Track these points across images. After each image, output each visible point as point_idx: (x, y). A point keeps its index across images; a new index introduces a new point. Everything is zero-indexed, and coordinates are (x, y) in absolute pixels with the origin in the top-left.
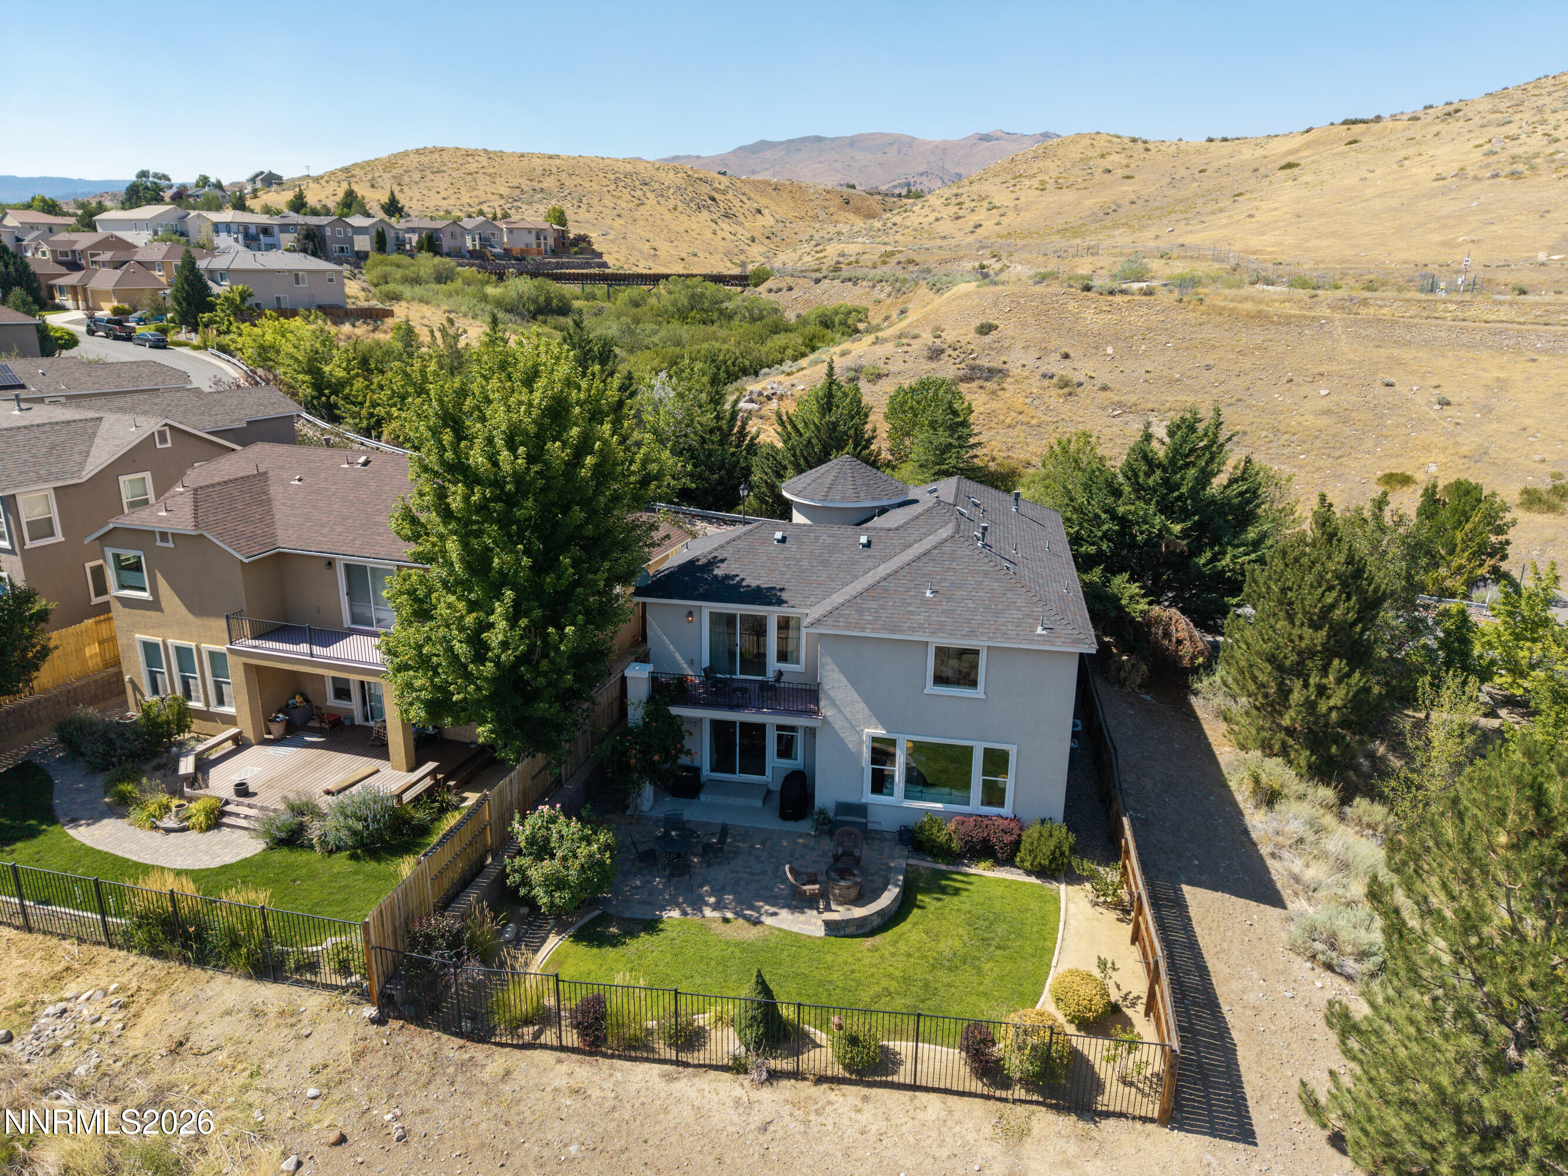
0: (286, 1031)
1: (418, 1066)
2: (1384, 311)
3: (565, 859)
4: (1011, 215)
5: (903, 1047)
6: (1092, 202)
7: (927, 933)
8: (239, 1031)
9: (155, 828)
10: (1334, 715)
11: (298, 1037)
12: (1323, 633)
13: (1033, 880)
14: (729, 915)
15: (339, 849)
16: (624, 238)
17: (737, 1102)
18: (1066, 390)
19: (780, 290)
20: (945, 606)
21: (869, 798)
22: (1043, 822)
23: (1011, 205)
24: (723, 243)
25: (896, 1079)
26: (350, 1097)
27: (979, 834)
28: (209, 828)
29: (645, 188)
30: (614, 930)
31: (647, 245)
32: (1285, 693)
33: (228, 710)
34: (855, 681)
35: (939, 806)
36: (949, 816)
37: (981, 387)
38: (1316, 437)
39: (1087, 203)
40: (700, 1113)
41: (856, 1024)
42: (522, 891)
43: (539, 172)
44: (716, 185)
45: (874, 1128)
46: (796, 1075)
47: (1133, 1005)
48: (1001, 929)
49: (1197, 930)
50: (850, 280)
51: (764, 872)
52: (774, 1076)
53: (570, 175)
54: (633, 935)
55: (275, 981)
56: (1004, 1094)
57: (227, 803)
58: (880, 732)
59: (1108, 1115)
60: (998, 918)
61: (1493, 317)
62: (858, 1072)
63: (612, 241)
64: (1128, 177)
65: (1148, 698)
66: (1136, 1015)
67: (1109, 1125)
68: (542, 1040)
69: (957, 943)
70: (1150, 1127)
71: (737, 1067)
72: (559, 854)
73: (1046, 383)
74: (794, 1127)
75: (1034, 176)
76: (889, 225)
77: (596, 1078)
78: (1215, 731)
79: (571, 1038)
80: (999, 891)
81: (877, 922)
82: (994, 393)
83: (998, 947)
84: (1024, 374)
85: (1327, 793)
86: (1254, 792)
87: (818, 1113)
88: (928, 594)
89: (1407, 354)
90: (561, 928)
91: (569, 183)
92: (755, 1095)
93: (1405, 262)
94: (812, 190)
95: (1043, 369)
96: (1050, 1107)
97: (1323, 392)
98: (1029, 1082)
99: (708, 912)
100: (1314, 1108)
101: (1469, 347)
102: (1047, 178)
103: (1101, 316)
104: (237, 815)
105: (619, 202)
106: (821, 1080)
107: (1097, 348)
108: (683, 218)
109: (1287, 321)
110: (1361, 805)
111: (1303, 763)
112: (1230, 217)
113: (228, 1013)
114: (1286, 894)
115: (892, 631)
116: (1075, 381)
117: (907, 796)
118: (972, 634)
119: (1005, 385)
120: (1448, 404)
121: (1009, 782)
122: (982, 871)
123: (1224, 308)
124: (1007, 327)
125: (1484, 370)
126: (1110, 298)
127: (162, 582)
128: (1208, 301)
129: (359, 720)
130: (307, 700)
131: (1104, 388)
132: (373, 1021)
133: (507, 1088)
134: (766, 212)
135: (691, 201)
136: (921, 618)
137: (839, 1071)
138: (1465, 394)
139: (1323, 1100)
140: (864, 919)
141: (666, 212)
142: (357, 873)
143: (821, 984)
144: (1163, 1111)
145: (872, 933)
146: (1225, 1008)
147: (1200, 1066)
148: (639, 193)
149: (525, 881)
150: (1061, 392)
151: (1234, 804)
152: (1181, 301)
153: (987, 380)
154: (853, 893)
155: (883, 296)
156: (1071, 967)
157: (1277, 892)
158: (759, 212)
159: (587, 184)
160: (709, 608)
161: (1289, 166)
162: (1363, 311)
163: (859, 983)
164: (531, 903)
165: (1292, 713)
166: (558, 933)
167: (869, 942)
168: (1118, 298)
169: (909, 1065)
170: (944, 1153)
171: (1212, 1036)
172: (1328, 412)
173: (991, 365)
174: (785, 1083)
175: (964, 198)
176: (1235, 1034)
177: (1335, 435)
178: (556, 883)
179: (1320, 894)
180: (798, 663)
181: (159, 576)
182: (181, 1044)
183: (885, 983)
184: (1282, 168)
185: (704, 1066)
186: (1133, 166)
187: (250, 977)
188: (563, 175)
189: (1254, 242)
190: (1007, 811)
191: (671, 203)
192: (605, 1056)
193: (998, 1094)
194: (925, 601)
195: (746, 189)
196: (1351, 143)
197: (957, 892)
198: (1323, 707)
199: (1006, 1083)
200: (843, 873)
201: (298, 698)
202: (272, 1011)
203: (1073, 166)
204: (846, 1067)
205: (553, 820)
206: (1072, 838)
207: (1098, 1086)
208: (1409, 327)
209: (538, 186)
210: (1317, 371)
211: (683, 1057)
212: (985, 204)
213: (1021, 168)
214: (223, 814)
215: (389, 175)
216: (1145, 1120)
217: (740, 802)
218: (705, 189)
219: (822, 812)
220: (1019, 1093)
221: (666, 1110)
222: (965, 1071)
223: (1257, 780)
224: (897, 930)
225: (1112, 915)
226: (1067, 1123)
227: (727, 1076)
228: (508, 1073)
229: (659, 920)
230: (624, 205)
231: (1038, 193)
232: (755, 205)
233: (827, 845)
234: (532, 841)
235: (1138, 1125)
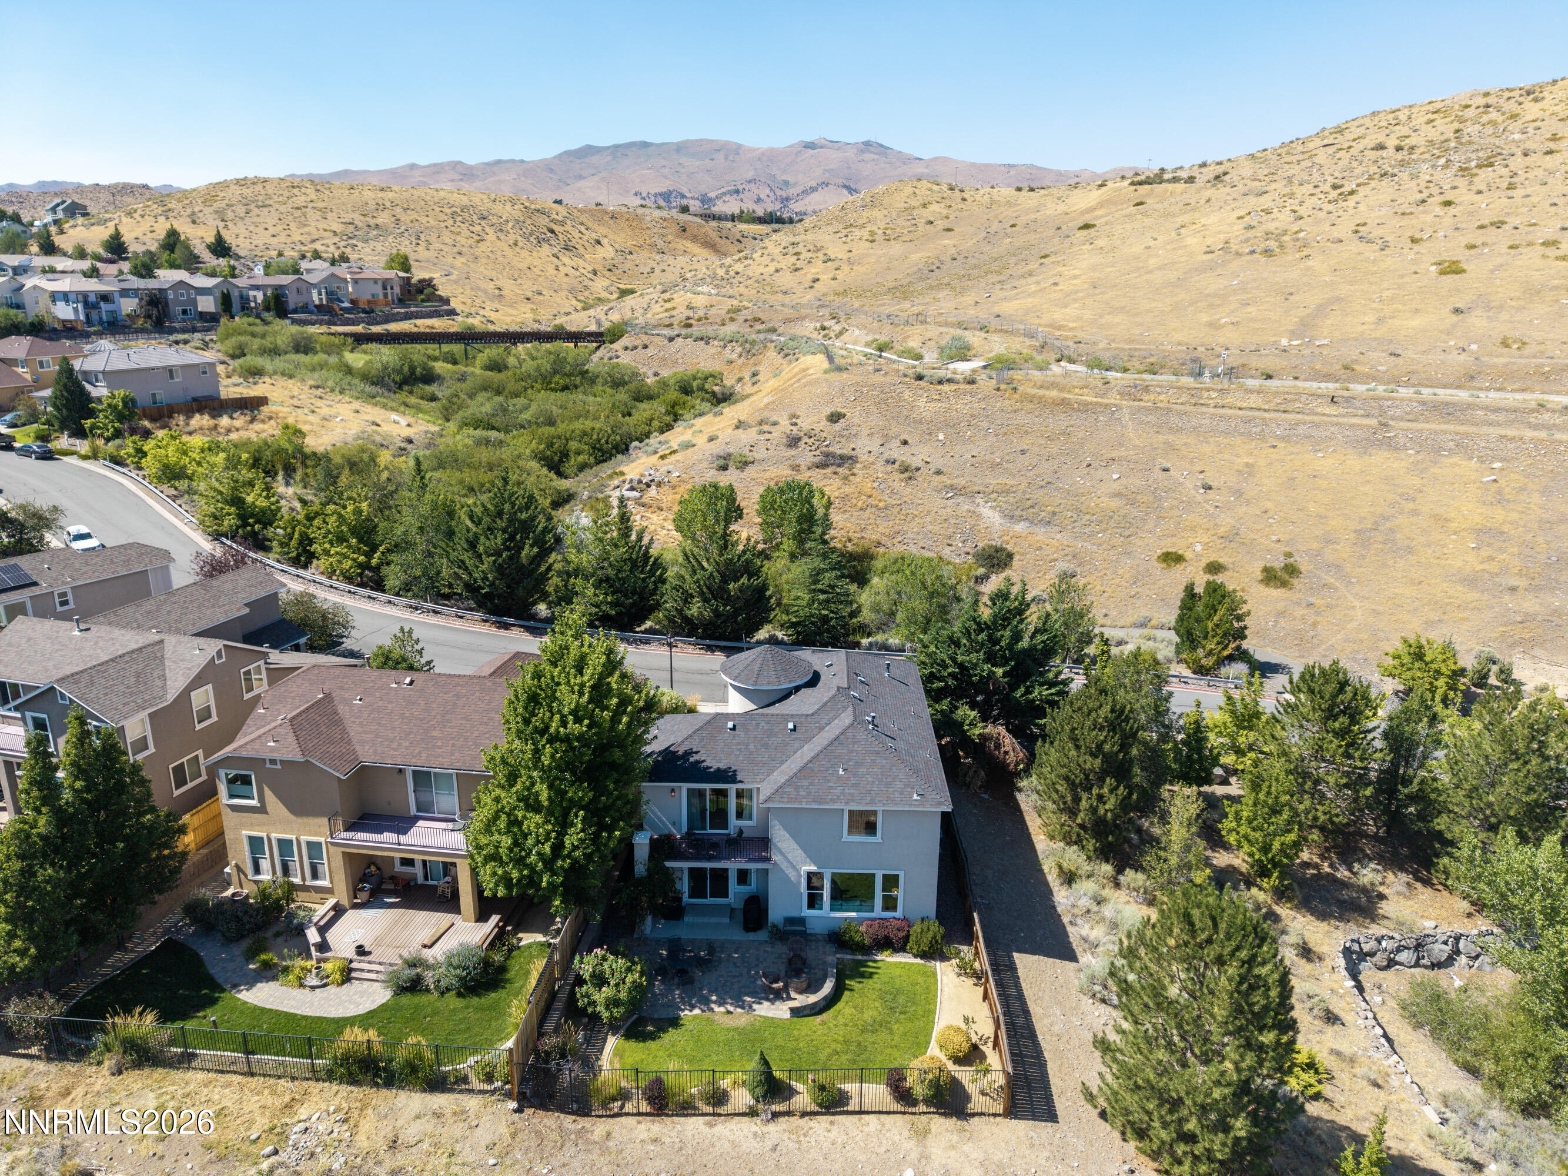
0: (461, 1125)
1: (552, 1137)
2: (1161, 397)
3: (617, 985)
4: (846, 268)
5: (851, 1088)
6: (918, 257)
7: (855, 1008)
8: (429, 1128)
9: (302, 985)
10: (1109, 814)
11: (470, 1128)
12: (1098, 761)
13: (918, 961)
14: (730, 1008)
15: (448, 990)
16: (468, 278)
17: (755, 1134)
18: (907, 475)
19: (636, 348)
20: (853, 781)
21: (807, 913)
22: (923, 919)
23: (845, 258)
24: (566, 279)
25: (849, 1108)
26: (516, 1162)
27: (882, 933)
28: (343, 982)
29: (483, 223)
30: (650, 1028)
31: (491, 285)
32: (1077, 800)
33: (324, 883)
34: (794, 836)
35: (854, 914)
36: (860, 921)
37: (835, 473)
38: (1111, 517)
39: (915, 257)
40: (734, 1145)
41: (823, 1078)
42: (590, 1010)
43: (372, 206)
44: (554, 216)
45: (839, 1140)
46: (789, 1113)
47: (986, 1043)
48: (901, 999)
49: (1023, 985)
50: (702, 339)
51: (741, 975)
52: (775, 1115)
53: (405, 210)
54: (665, 1030)
55: (443, 1091)
56: (913, 1110)
57: (351, 961)
58: (813, 868)
59: (974, 1115)
60: (899, 991)
61: (1245, 405)
62: (827, 1107)
63: (456, 282)
64: (949, 230)
65: (986, 796)
66: (988, 1049)
67: (976, 1120)
68: (626, 1110)
69: (875, 1013)
70: (998, 1119)
71: (752, 1113)
72: (612, 983)
73: (889, 468)
74: (792, 1145)
75: (863, 226)
76: (732, 273)
77: (665, 1131)
78: (1034, 823)
79: (645, 1107)
80: (898, 972)
81: (823, 1004)
82: (846, 478)
83: (901, 1013)
84: (871, 460)
85: (1107, 868)
86: (1059, 876)
87: (805, 1135)
88: (841, 772)
89: (1179, 440)
90: (614, 1029)
91: (405, 218)
92: (765, 1129)
93: (1179, 344)
94: (648, 218)
95: (886, 456)
96: (941, 1114)
97: (1115, 476)
98: (927, 1102)
99: (715, 1008)
100: (1090, 1097)
101: (1226, 433)
102: (875, 228)
103: (933, 405)
104: (362, 970)
105: (458, 238)
106: (804, 1114)
107: (930, 434)
108: (525, 253)
109: (1085, 408)
110: (1130, 876)
111: (1091, 848)
112: (1038, 283)
113: (418, 1117)
114: (1078, 951)
115: (820, 803)
116: (914, 466)
117: (832, 909)
118: (872, 802)
119: (855, 471)
120: (1210, 488)
121: (899, 893)
122: (887, 958)
123: (1034, 396)
124: (854, 415)
125: (1237, 455)
126: (939, 387)
127: (268, 792)
128: (1021, 389)
129: (420, 880)
130: (378, 869)
131: (939, 473)
132: (516, 1111)
133: (611, 1144)
134: (604, 241)
135: (531, 235)
136: (838, 791)
137: (815, 1108)
138: (1223, 479)
139: (1095, 1091)
140: (815, 1004)
141: (506, 248)
142: (467, 1007)
143: (793, 1051)
144: (1005, 1109)
145: (821, 1012)
146: (1040, 1038)
147: (1026, 1078)
148: (478, 228)
149: (594, 1003)
150: (903, 476)
151: (1046, 884)
152: (998, 389)
153: (839, 466)
154: (805, 985)
155: (734, 356)
156: (949, 1023)
157: (1073, 951)
158: (598, 242)
159: (424, 220)
160: (685, 786)
161: (1087, 226)
162: (1145, 397)
163: (817, 1048)
164: (596, 1017)
165: (1082, 815)
166: (614, 1035)
167: (819, 1019)
168: (946, 388)
169: (857, 1100)
170: (882, 1150)
171: (1033, 1057)
172: (1118, 495)
173: (844, 451)
174: (782, 1119)
175: (800, 248)
176: (1046, 1054)
177: (1124, 516)
178: (612, 1003)
179: (1100, 949)
180: (750, 818)
181: (266, 789)
182: (395, 1142)
183: (833, 1046)
184: (1081, 228)
185: (736, 1115)
186: (952, 217)
187: (424, 1091)
188: (398, 210)
189: (1058, 315)
190: (898, 914)
191: (511, 238)
192: (667, 1115)
193: (910, 1110)
194: (839, 777)
195: (583, 218)
196: (1137, 204)
197: (871, 975)
198: (1101, 811)
199: (914, 1103)
200: (798, 973)
201: (373, 868)
202: (448, 1112)
203: (899, 216)
204: (820, 1105)
205: (604, 959)
206: (942, 930)
207: (968, 1098)
208: (1181, 414)
209: (372, 222)
210: (1110, 456)
211: (718, 1110)
212: (820, 255)
213: (852, 217)
214: (351, 970)
215: (211, 209)
216: (995, 1115)
217: (714, 920)
218: (544, 221)
219: (774, 926)
220: (923, 1108)
221: (713, 1146)
222: (890, 1098)
223: (1060, 867)
224: (836, 1008)
225: (970, 982)
226: (952, 1123)
227: (746, 1119)
228: (609, 1134)
229: (679, 1018)
230: (463, 241)
231: (868, 244)
232: (594, 236)
233: (782, 949)
234: (593, 975)
235: (992, 1119)
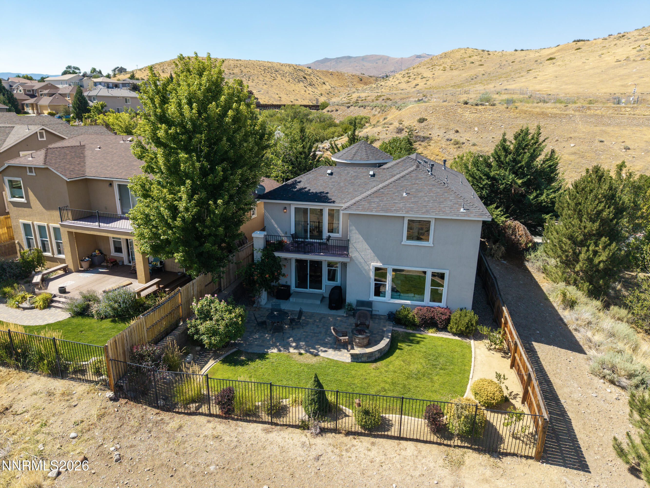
0: (64, 403)
1: (132, 423)
2: (598, 111)
3: (217, 320)
4: (431, 80)
5: (393, 417)
6: (465, 75)
7: (404, 361)
8: (39, 403)
9: (19, 307)
10: (601, 265)
11: (70, 407)
12: (597, 224)
13: (457, 338)
14: (302, 351)
15: (106, 317)
16: (267, 93)
17: (303, 444)
18: (457, 146)
19: (332, 111)
20: (413, 200)
21: (373, 298)
22: (461, 310)
23: (431, 77)
24: (309, 96)
25: (389, 433)
26: (93, 438)
27: (429, 315)
28: (45, 308)
29: (276, 73)
30: (243, 358)
31: (277, 96)
32: (576, 255)
33: (62, 256)
34: (367, 239)
35: (408, 302)
36: (414, 307)
37: (420, 145)
38: (570, 164)
39: (464, 75)
40: (283, 450)
41: (368, 404)
42: (196, 337)
43: (232, 66)
44: (306, 72)
45: (378, 460)
46: (336, 431)
47: (515, 398)
48: (442, 360)
49: (543, 363)
50: (362, 106)
51: (320, 332)
52: (323, 431)
53: (245, 67)
54: (253, 360)
55: (62, 378)
56: (449, 443)
57: (55, 296)
58: (379, 264)
59: (507, 454)
60: (440, 355)
61: (647, 114)
62: (369, 430)
63: (262, 94)
64: (481, 65)
65: (505, 262)
66: (517, 403)
67: (508, 459)
68: (200, 410)
69: (420, 367)
70: (530, 461)
71: (304, 426)
72: (215, 318)
73: (448, 143)
74: (334, 458)
75: (441, 65)
76: (379, 86)
77: (227, 431)
79: (216, 410)
80: (440, 343)
81: (378, 355)
82: (425, 147)
83: (441, 369)
84: (439, 139)
85: (598, 303)
86: (563, 301)
87: (347, 451)
88: (404, 194)
89: (609, 129)
90: (216, 357)
91: (245, 71)
92: (313, 441)
93: (605, 93)
94: (346, 75)
95: (447, 137)
96: (474, 450)
97: (572, 145)
98: (461, 437)
99: (292, 350)
100: (621, 453)
101: (637, 125)
102: (446, 66)
103: (473, 115)
104: (59, 302)
105: (265, 78)
106: (348, 433)
107: (470, 128)
108: (292, 85)
109: (555, 116)
110: (614, 309)
111: (585, 288)
112: (526, 78)
113: (35, 394)
114: (585, 348)
115: (386, 211)
116: (461, 142)
117: (392, 298)
118: (427, 212)
119: (430, 144)
120: (629, 149)
121: (445, 291)
122: (431, 334)
123: (527, 111)
124: (431, 120)
125: (644, 135)
126: (476, 107)
127: (31, 194)
128: (519, 108)
129: (126, 262)
130: (102, 253)
131: (474, 145)
132: (111, 399)
133: (179, 435)
134: (327, 84)
135: (296, 78)
136: (401, 205)
137: (359, 429)
138: (636, 145)
139: (625, 447)
140: (371, 353)
141: (285, 83)
142: (113, 328)
143: (349, 385)
144: (538, 453)
145: (375, 361)
146: (562, 401)
147: (553, 429)
148: (274, 75)
149: (197, 332)
150: (455, 146)
151: (553, 308)
152: (507, 108)
153: (422, 141)
154: (366, 341)
155: (376, 113)
156: (482, 377)
157: (580, 346)
158: (324, 83)
159: (252, 71)
160: (294, 205)
161: (551, 59)
162: (588, 112)
163: (369, 385)
164: (200, 343)
165: (581, 264)
166: (214, 359)
167: (374, 365)
168: (480, 107)
169: (397, 426)
170: (417, 473)
171: (558, 415)
172: (575, 153)
173: (425, 135)
174: (329, 435)
175: (411, 74)
176: (569, 414)
177: (578, 163)
178: (214, 332)
179: (602, 348)
180: (338, 233)
181: (29, 190)
182: (7, 409)
183: (382, 385)
184: (548, 60)
185: (286, 425)
186: (483, 61)
187: (49, 376)
188: (243, 68)
189: (538, 87)
190: (443, 304)
191: (287, 79)
192: (233, 419)
193: (445, 442)
194: (403, 198)
195: (319, 74)
196: (577, 49)
197: (418, 342)
198: (596, 261)
199: (450, 437)
200: (360, 332)
201: (97, 252)
202: (58, 393)
203: (457, 61)
204: (363, 427)
205: (212, 302)
206: (476, 317)
207: (500, 439)
208: (609, 118)
209: (232, 72)
210: (569, 136)
211: (275, 420)
212: (420, 76)
213: (435, 62)
214: (52, 301)
215: (170, 68)
216: (527, 457)
217: (310, 301)
218: (302, 74)
219: (350, 305)
220: (457, 442)
221: (264, 448)
222: (427, 430)
223: (564, 295)
224: (388, 359)
225: (499, 355)
226: (484, 458)
227: (298, 431)
228: (180, 427)
229: (267, 353)
230: (267, 79)
231: (443, 72)
232: (323, 81)
233: (352, 321)
234: (201, 311)
235: (524, 460)
